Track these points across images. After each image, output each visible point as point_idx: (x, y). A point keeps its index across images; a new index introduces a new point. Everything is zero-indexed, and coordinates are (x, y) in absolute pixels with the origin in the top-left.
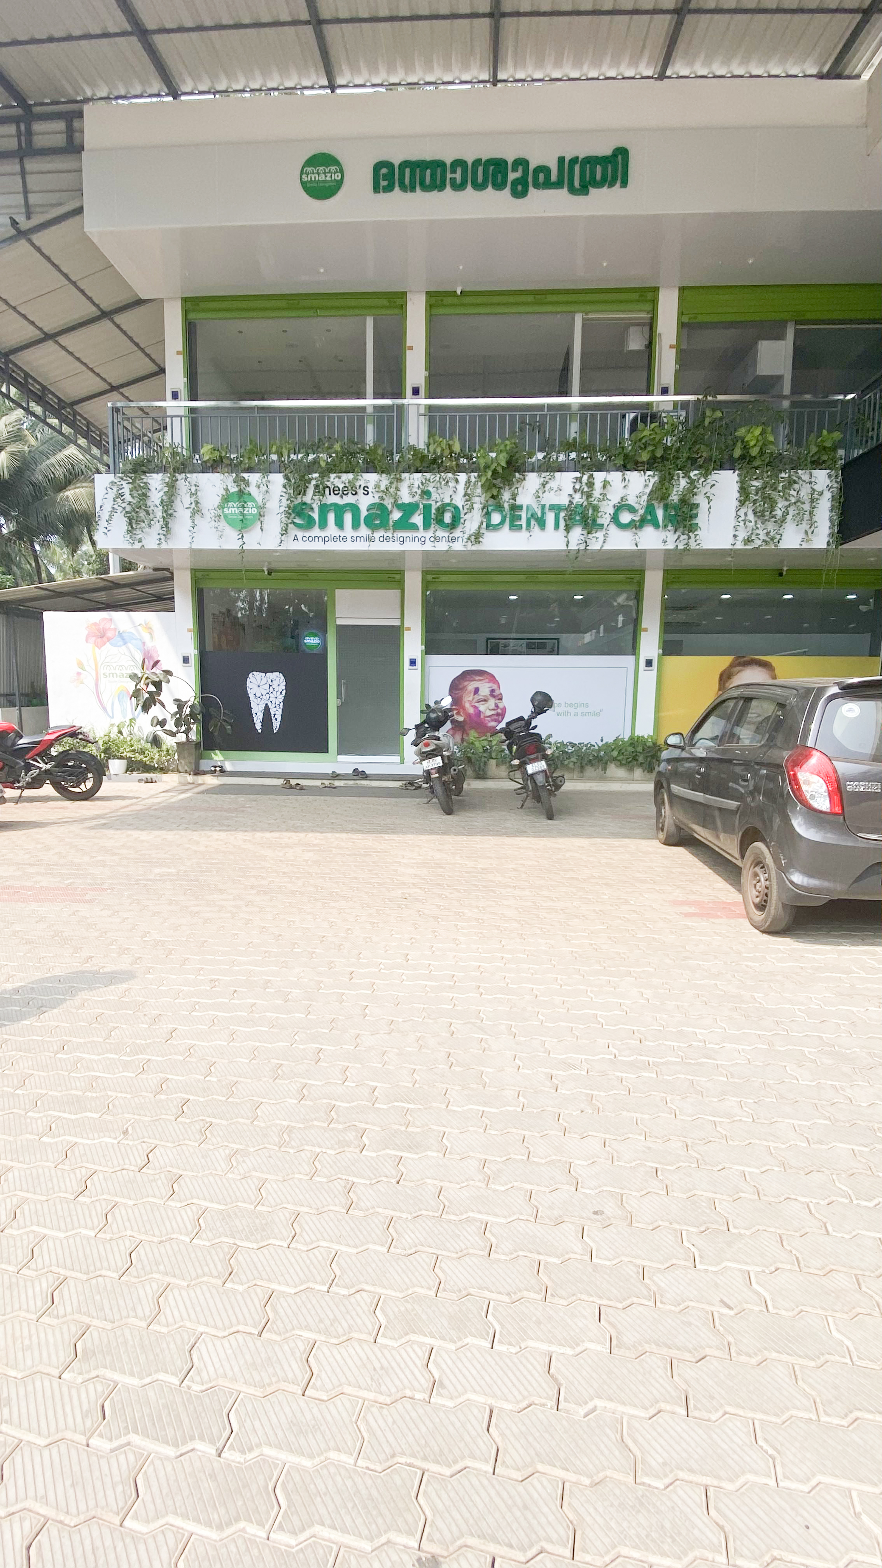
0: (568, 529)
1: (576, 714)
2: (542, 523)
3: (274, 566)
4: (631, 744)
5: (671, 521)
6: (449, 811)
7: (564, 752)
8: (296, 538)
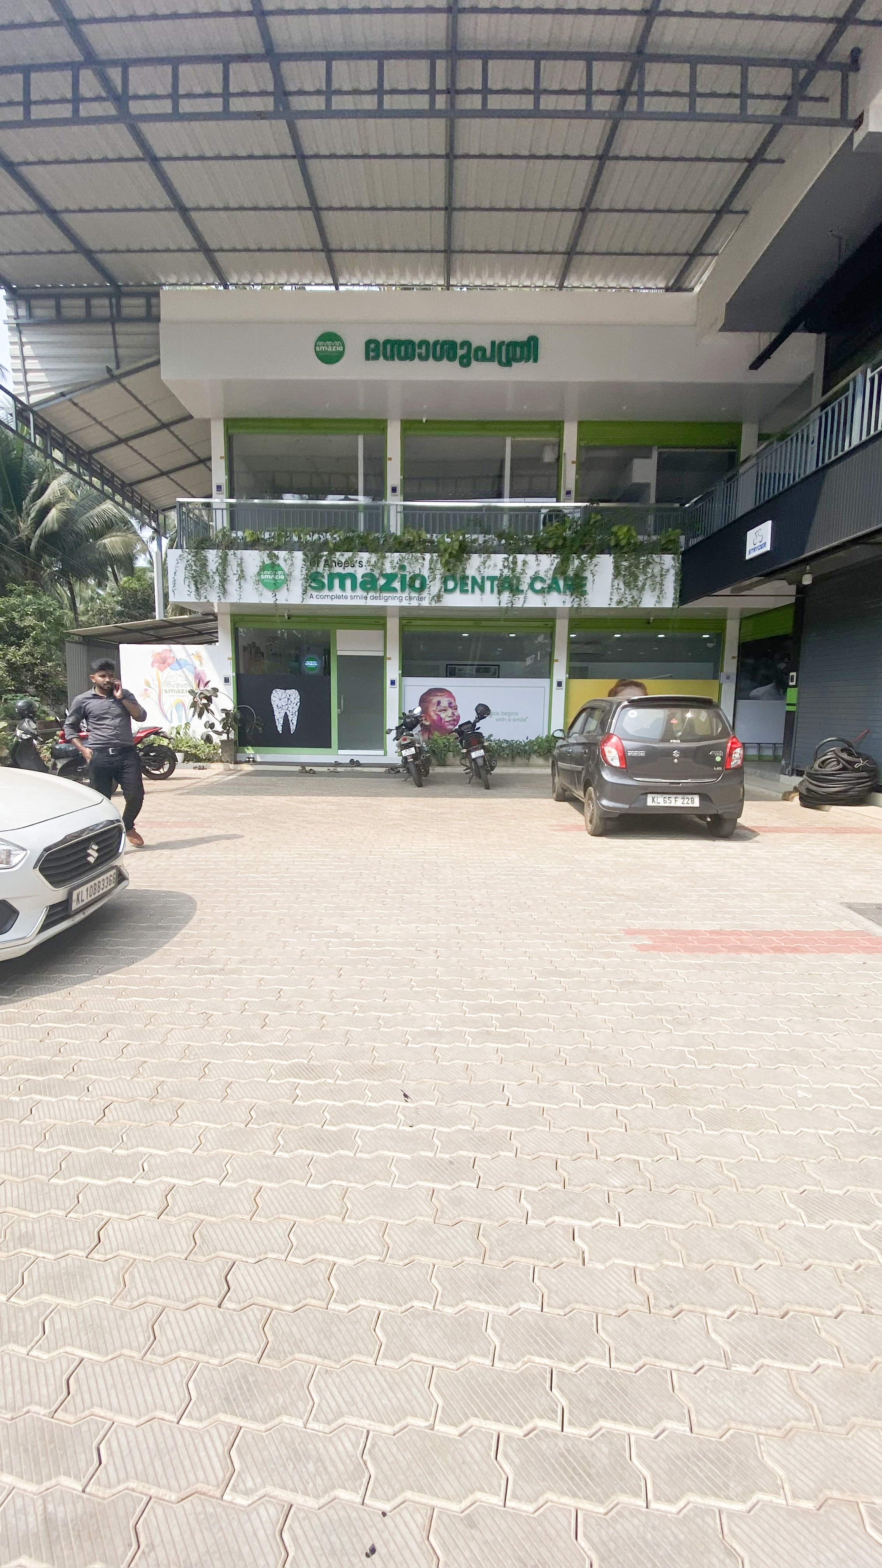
0: (500, 593)
1: (510, 720)
2: (482, 590)
3: (292, 612)
4: (547, 741)
5: (569, 589)
6: (420, 785)
7: (500, 746)
8: (311, 596)
